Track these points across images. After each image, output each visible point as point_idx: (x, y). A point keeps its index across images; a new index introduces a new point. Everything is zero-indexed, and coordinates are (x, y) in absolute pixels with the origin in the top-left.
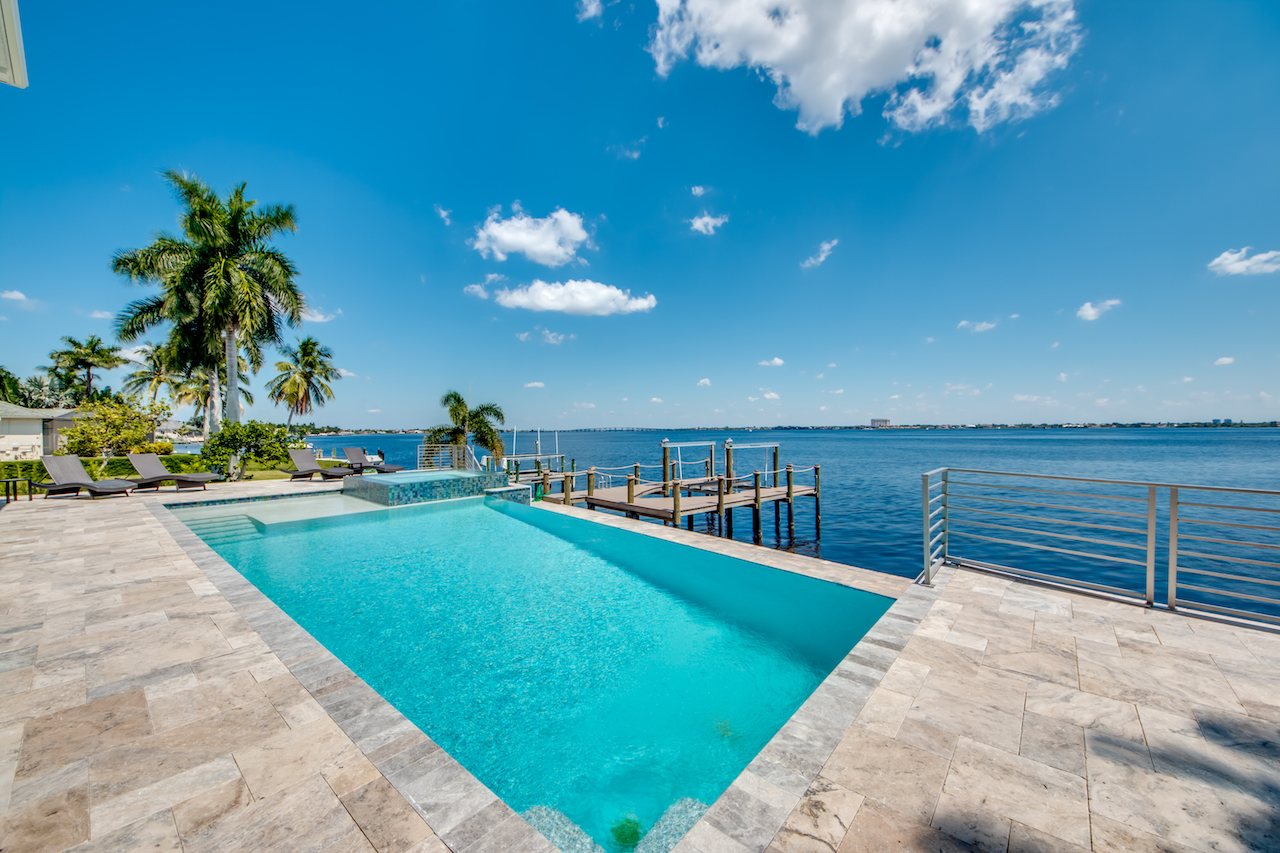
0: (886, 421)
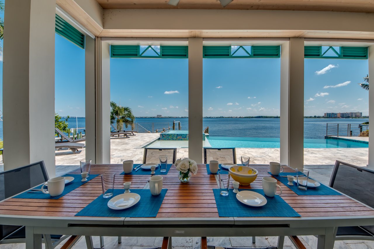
0: (161, 115)
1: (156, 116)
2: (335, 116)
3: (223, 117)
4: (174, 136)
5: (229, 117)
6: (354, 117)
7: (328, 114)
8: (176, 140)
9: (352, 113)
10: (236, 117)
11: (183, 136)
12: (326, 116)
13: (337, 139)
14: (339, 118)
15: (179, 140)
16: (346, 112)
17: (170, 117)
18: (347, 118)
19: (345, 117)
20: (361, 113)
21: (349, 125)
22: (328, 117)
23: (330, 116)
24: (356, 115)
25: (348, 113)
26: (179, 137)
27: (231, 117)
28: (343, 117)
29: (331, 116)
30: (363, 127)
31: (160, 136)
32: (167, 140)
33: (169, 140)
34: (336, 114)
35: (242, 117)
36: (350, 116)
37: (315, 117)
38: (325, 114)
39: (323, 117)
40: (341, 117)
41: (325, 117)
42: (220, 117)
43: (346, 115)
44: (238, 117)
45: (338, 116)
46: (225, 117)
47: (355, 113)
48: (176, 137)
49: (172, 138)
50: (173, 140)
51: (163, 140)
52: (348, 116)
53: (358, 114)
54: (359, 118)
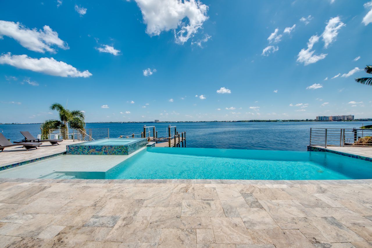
0: (158, 120)
1: (154, 121)
2: (327, 119)
3: (217, 121)
4: (85, 148)
5: (223, 121)
6: (346, 120)
7: (319, 117)
8: (87, 154)
9: (344, 117)
10: (229, 122)
11: (97, 148)
12: (318, 119)
13: (324, 151)
14: (330, 121)
15: (92, 154)
16: (338, 116)
17: (167, 122)
18: (339, 121)
19: (337, 120)
20: (353, 116)
21: (343, 130)
22: (320, 120)
23: (321, 119)
24: (348, 118)
25: (340, 117)
26: (91, 151)
27: (224, 121)
28: (334, 120)
29: (323, 119)
30: (358, 131)
31: (67, 148)
32: (76, 154)
33: (79, 154)
34: (328, 117)
35: (235, 122)
36: (342, 119)
37: (307, 120)
38: (317, 117)
39: (315, 120)
40: (332, 120)
41: (316, 120)
42: (214, 122)
43: (338, 118)
44: (232, 121)
45: (330, 119)
46: (219, 122)
47: (347, 116)
48: (88, 150)
49: (82, 152)
50: (84, 154)
51: (70, 154)
52: (340, 119)
53: (350, 117)
54: (351, 120)
